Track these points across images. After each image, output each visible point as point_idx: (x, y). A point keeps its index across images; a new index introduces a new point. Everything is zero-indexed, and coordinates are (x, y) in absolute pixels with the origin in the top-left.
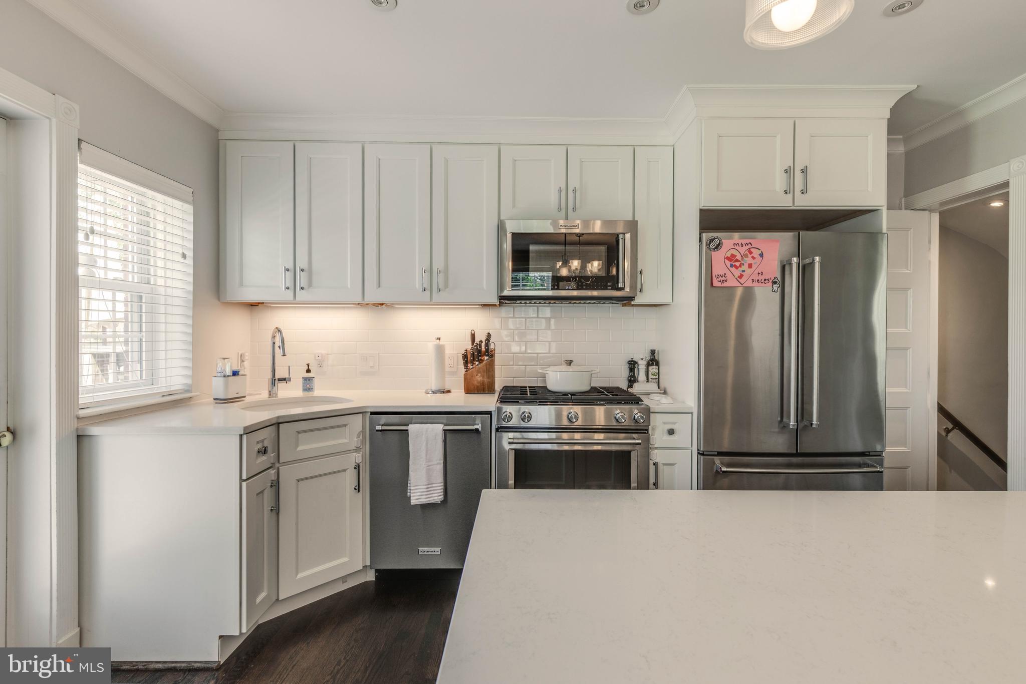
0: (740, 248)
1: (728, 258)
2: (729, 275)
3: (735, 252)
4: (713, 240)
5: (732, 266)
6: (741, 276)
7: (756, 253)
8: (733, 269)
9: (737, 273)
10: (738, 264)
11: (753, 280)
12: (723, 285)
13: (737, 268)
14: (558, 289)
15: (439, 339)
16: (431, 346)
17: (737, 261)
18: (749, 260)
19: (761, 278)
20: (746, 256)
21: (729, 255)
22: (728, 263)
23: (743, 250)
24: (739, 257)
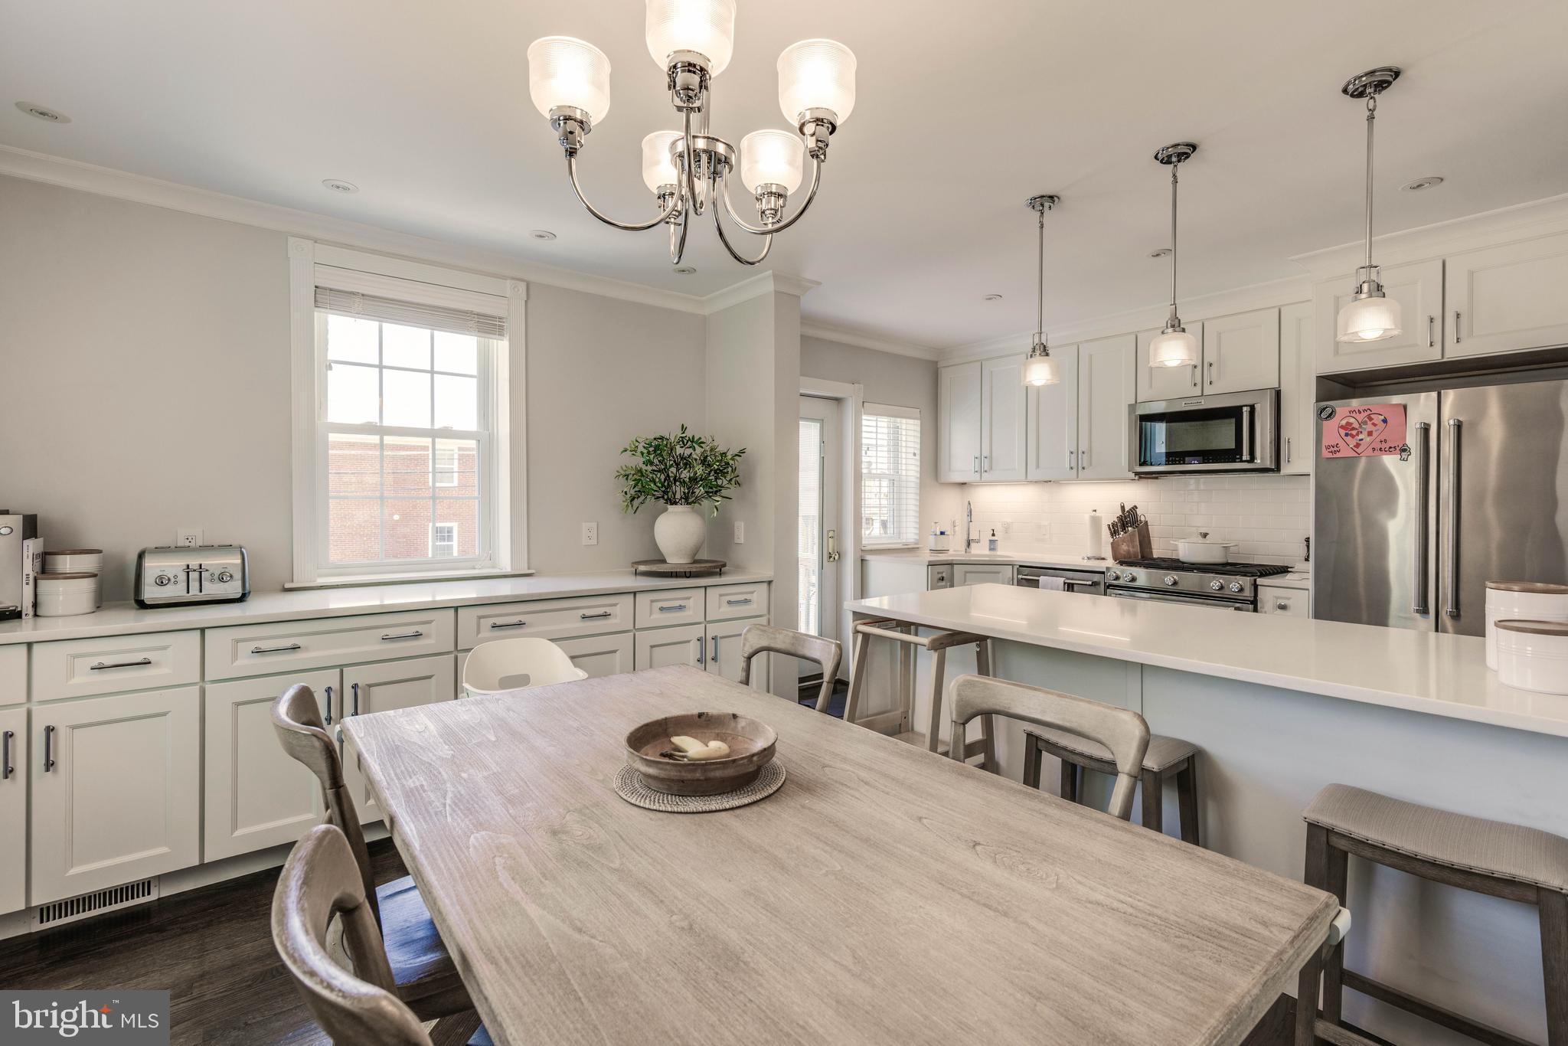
0: (1357, 416)
1: (1342, 427)
2: (1342, 444)
3: (1352, 420)
4: (1324, 409)
5: (1347, 435)
6: (1358, 445)
7: (1378, 419)
8: (1348, 439)
9: (1352, 442)
10: (1354, 432)
11: (1374, 449)
12: (1335, 456)
13: (1353, 436)
14: (1184, 463)
15: (1095, 511)
16: (1087, 518)
17: (1353, 429)
18: (1369, 427)
19: (1387, 446)
20: (1365, 423)
21: (1344, 422)
22: (1343, 432)
23: (1361, 417)
24: (1356, 425)
